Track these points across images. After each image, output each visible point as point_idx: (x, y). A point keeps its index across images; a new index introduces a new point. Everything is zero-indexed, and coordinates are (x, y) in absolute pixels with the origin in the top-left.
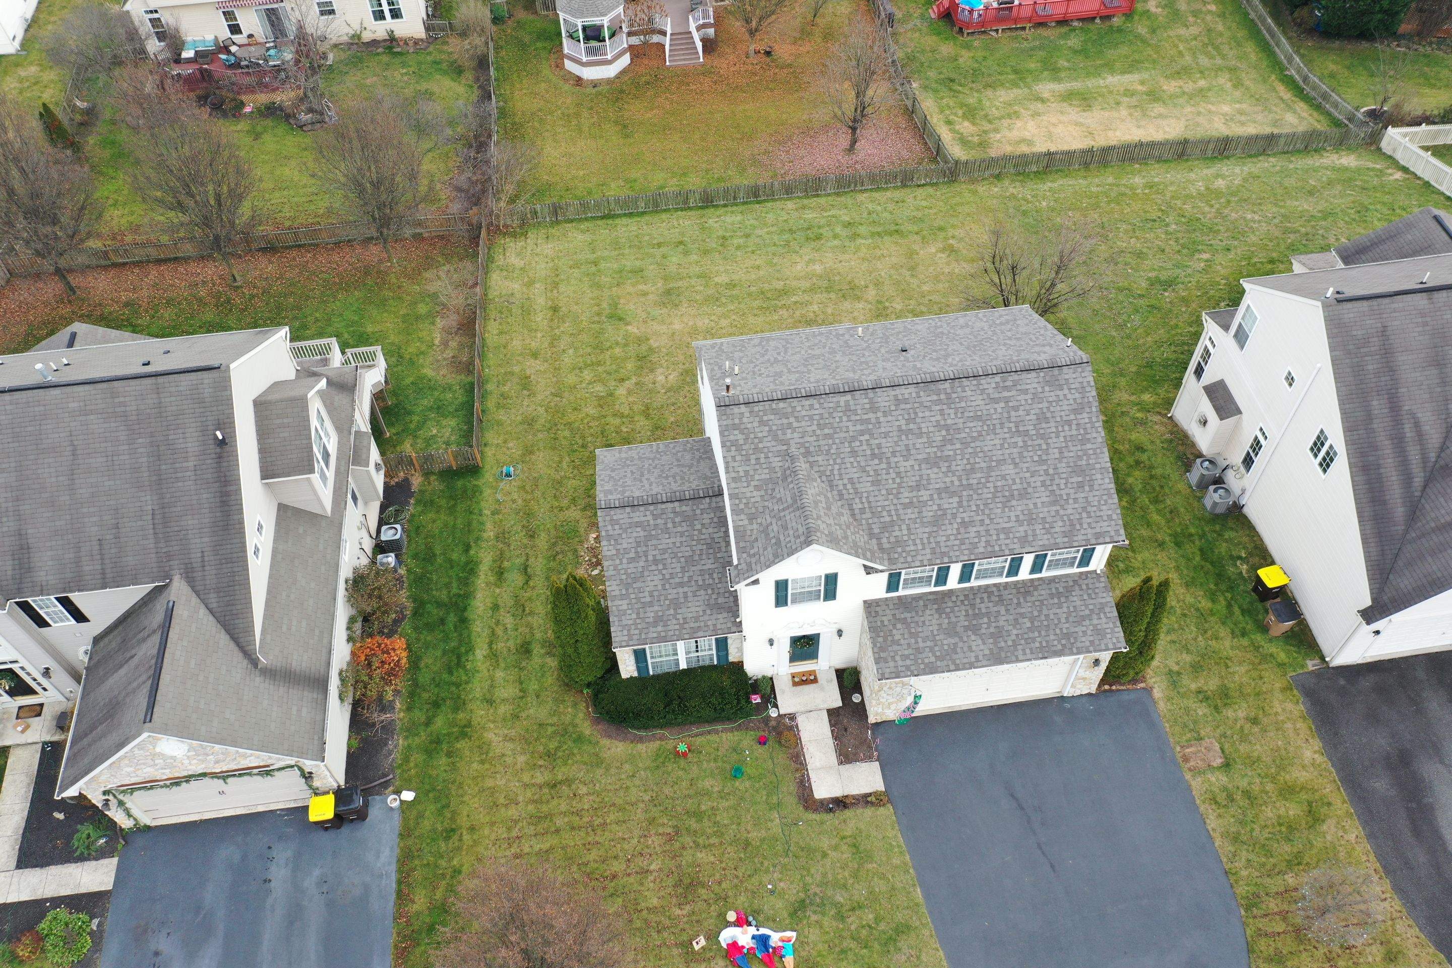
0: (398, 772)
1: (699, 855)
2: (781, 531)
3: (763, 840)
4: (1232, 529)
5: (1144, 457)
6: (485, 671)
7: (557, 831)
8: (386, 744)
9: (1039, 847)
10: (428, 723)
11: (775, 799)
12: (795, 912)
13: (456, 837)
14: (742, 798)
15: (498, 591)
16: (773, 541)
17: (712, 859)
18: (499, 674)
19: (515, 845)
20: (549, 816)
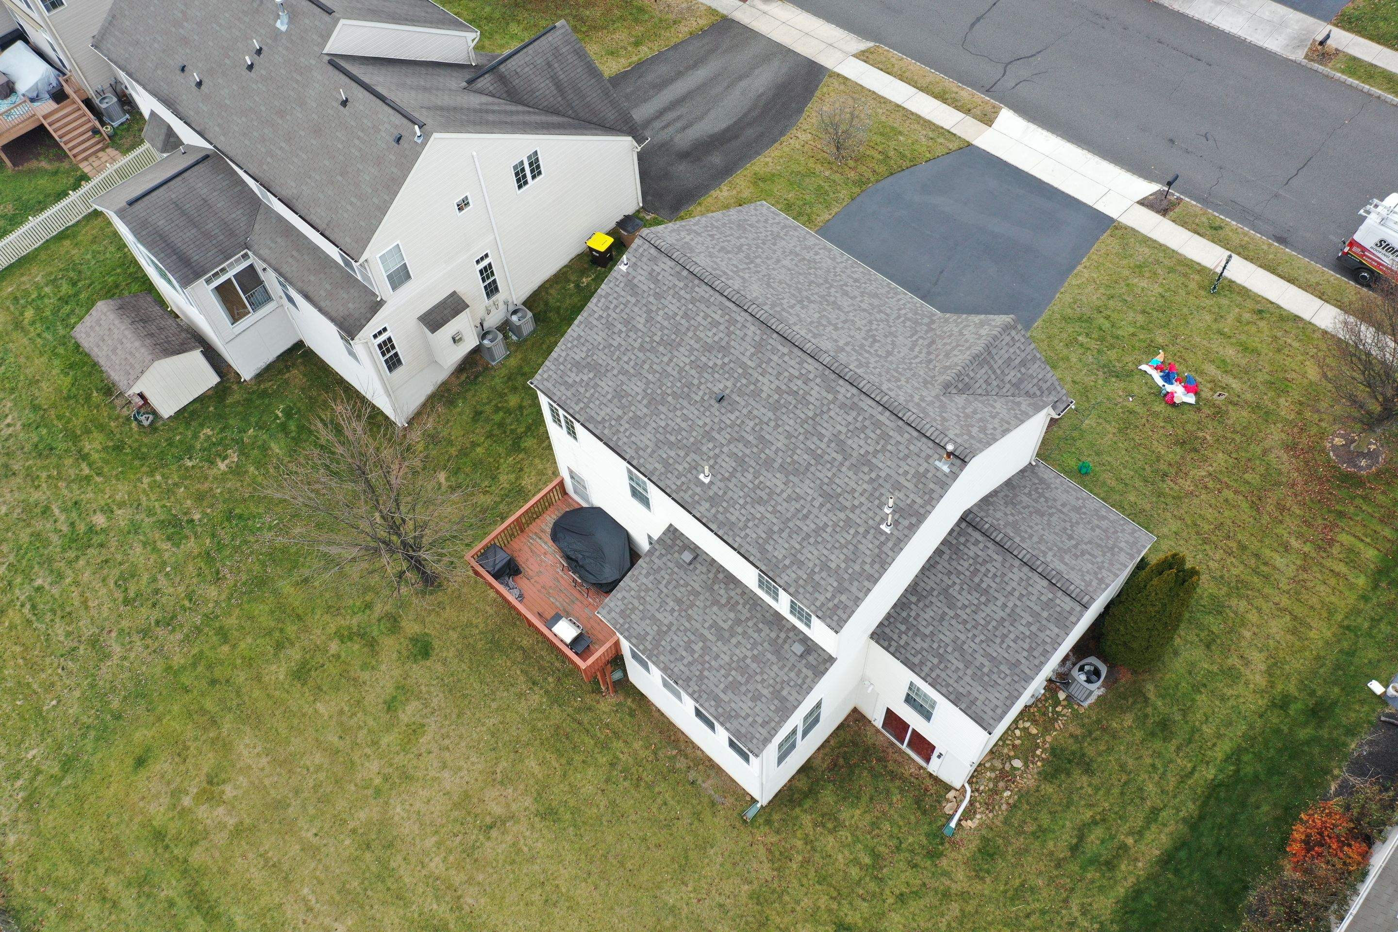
0: (1373, 719)
1: (1162, 452)
2: (1013, 364)
3: (1109, 422)
4: (546, 304)
5: (488, 409)
6: (1217, 749)
7: (1257, 556)
8: (1370, 753)
9: (936, 284)
10: (1314, 740)
11: (1075, 434)
12: (1127, 376)
13: (1346, 623)
14: (1097, 454)
15: (1130, 841)
16: (1023, 370)
17: (1155, 442)
18: (1208, 730)
19: (1301, 577)
20: (1255, 571)
